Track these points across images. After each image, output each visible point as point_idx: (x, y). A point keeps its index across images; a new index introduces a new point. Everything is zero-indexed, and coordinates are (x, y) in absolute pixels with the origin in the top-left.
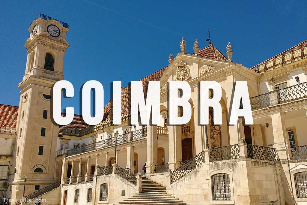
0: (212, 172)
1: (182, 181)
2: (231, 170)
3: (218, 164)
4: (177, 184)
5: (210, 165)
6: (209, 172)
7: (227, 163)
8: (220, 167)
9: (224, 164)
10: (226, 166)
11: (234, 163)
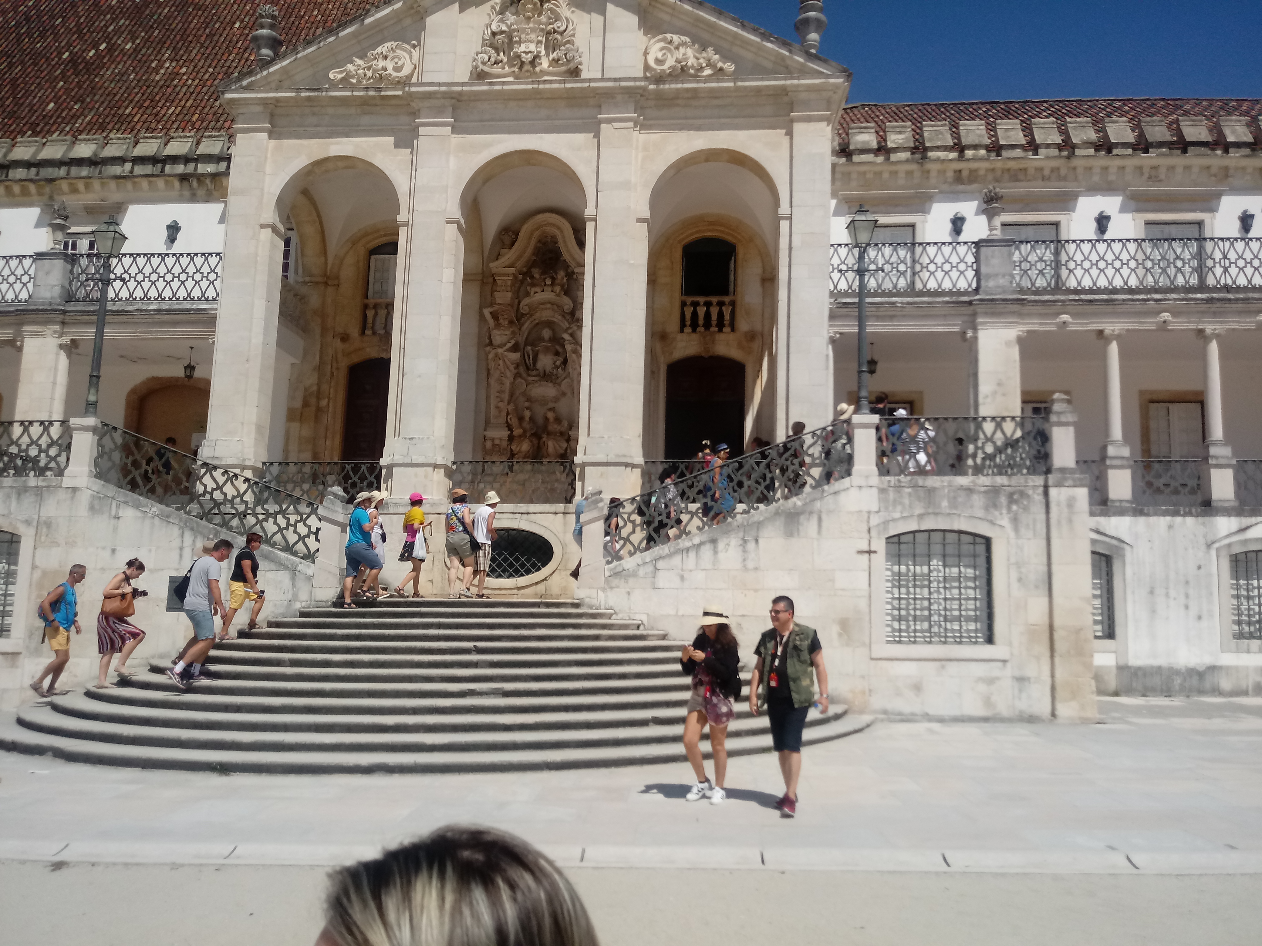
0: (894, 520)
1: (692, 554)
2: (1005, 521)
3: (931, 491)
4: (660, 564)
5: (882, 491)
6: (875, 520)
7: (983, 489)
8: (945, 503)
9: (969, 491)
10: (978, 501)
11: (1023, 494)
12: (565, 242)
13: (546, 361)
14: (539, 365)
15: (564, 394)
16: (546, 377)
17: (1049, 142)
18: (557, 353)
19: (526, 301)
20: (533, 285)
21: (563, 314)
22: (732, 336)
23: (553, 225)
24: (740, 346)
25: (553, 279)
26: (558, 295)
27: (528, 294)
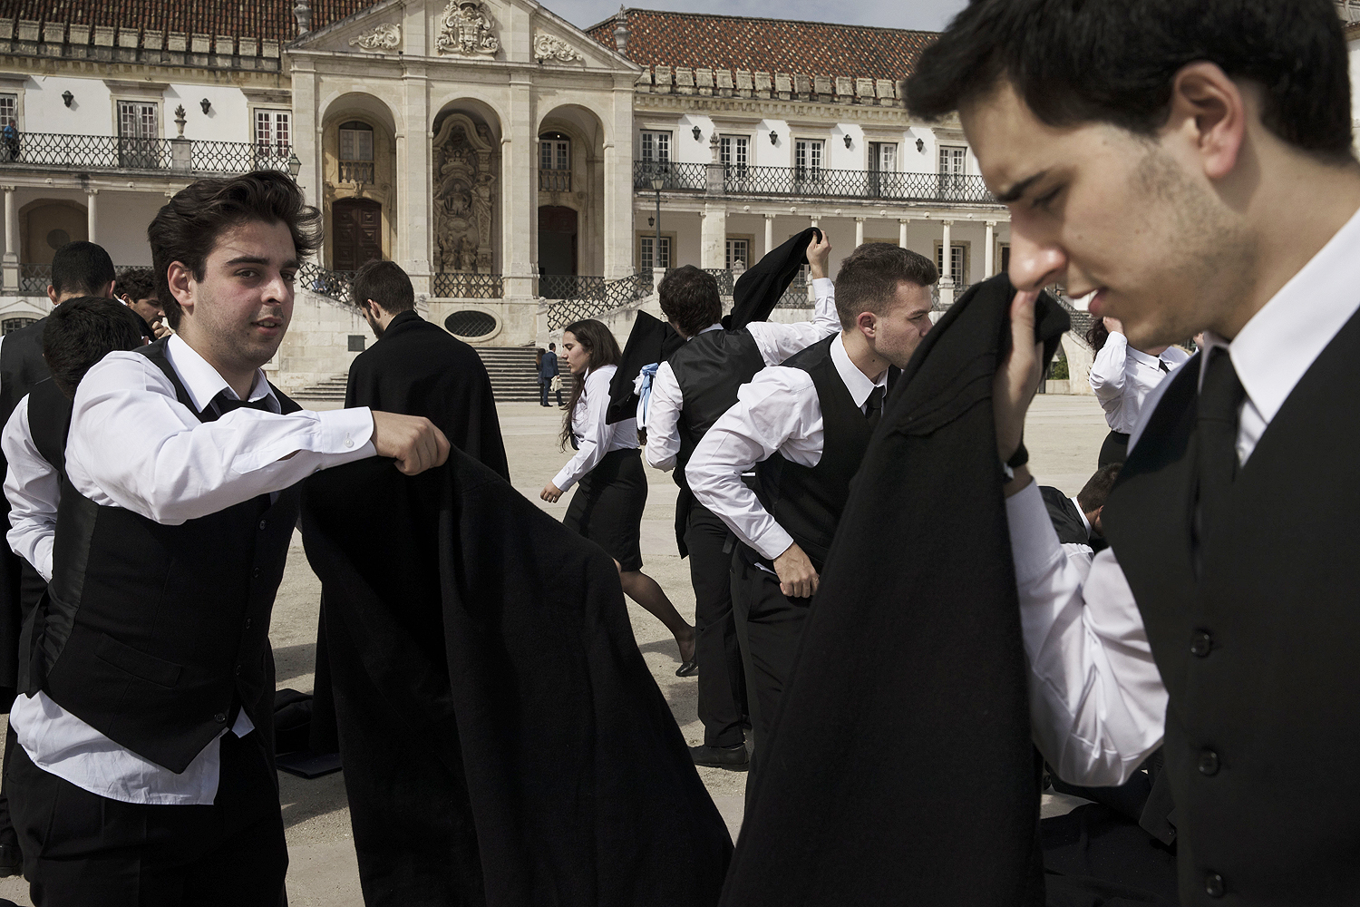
12: (470, 132)
13: (458, 205)
14: (454, 207)
15: (470, 226)
16: (459, 215)
17: (746, 88)
18: (465, 200)
19: (444, 167)
20: (449, 157)
21: (468, 175)
22: (570, 194)
23: (462, 121)
24: (575, 201)
25: (461, 153)
26: (465, 164)
27: (445, 162)
